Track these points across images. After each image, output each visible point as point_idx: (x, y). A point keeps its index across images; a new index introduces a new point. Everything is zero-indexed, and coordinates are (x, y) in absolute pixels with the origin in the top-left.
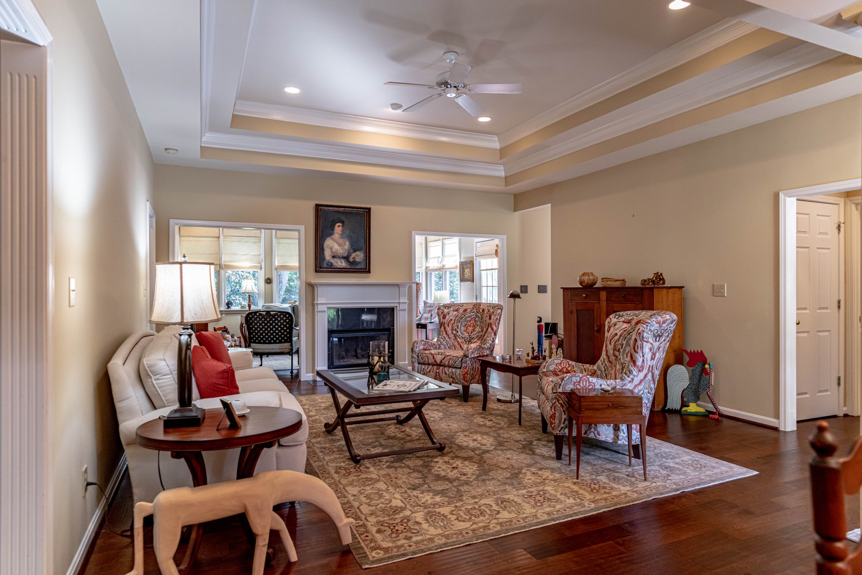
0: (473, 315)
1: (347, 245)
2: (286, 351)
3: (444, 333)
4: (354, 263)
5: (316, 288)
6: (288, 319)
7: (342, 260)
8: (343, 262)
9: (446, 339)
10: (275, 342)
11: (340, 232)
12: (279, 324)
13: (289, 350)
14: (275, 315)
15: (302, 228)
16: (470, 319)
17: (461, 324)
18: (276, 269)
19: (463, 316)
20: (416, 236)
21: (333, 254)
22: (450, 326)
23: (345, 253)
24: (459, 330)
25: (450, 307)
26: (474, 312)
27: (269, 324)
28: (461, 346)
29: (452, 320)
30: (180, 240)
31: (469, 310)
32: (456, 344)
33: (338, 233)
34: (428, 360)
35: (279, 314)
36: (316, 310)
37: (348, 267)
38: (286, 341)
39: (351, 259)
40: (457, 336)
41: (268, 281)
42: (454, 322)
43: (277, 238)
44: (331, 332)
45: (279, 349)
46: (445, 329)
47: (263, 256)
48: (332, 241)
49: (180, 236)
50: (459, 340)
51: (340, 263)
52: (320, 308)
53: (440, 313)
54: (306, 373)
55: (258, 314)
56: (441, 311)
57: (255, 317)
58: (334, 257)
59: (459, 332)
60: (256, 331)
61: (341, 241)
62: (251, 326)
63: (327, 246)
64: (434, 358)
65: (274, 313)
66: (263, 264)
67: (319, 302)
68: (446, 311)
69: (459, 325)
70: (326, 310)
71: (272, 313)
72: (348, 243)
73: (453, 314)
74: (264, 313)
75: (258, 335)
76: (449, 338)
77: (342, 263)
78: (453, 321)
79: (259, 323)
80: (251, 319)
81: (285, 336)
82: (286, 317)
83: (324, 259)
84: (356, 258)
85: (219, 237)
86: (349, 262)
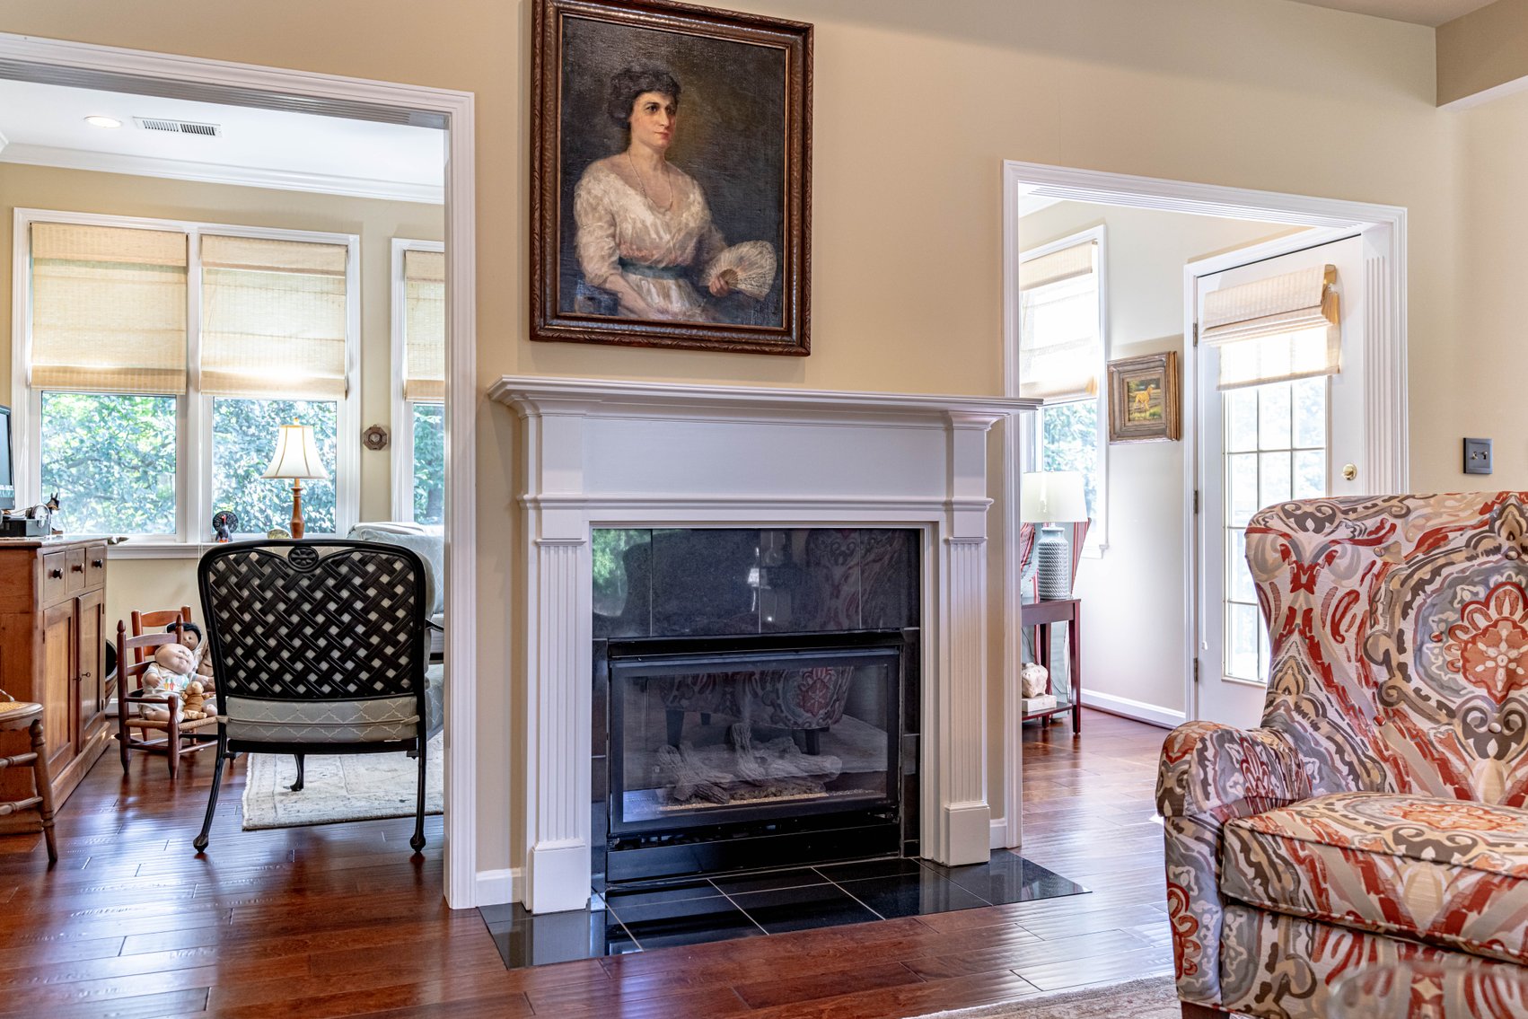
0: (1497, 570)
1: (693, 209)
2: (396, 734)
3: (1314, 677)
4: (729, 298)
5: (532, 422)
6: (404, 581)
7: (671, 284)
8: (674, 293)
9: (1332, 714)
10: (338, 694)
11: (659, 141)
12: (359, 605)
13: (410, 733)
14: (338, 563)
15: (462, 105)
16: (1482, 592)
17: (1420, 621)
18: (405, 395)
19: (1425, 573)
20: (1021, 186)
21: (624, 251)
22: (1351, 637)
23: (683, 248)
24: (1408, 658)
25: (1331, 519)
26: (1497, 550)
27: (307, 607)
28: (1444, 766)
29: (1354, 596)
30: (33, 276)
31: (1457, 540)
32: (1403, 747)
33: (649, 145)
34: (1320, 892)
35: (356, 556)
36: (532, 536)
37: (700, 320)
38: (393, 689)
39: (713, 282)
40: (1403, 696)
41: (375, 438)
42: (1372, 612)
43: (411, 279)
44: (608, 650)
45: (356, 725)
46: (1314, 649)
47: (354, 345)
48: (619, 184)
49: (34, 261)
50: (1423, 725)
51: (657, 300)
52: (554, 524)
53: (1273, 556)
54: (479, 868)
55: (254, 556)
56: (1272, 544)
57: (243, 568)
58: (624, 264)
59: (1411, 671)
60: (249, 641)
61: (662, 182)
62: (225, 615)
63: (595, 209)
64: (1372, 880)
65: (335, 550)
66: (355, 377)
67: (545, 494)
68: (1310, 542)
69: (1408, 626)
70: (585, 535)
71: (322, 552)
72: (696, 198)
73: (1356, 559)
74: (284, 552)
75: (257, 659)
76: (1349, 708)
77: (667, 296)
78: (1361, 608)
79: (263, 600)
80: (223, 578)
81: (390, 662)
82: (391, 572)
83: (575, 272)
84: (741, 275)
85: (185, 270)
86: (703, 292)
